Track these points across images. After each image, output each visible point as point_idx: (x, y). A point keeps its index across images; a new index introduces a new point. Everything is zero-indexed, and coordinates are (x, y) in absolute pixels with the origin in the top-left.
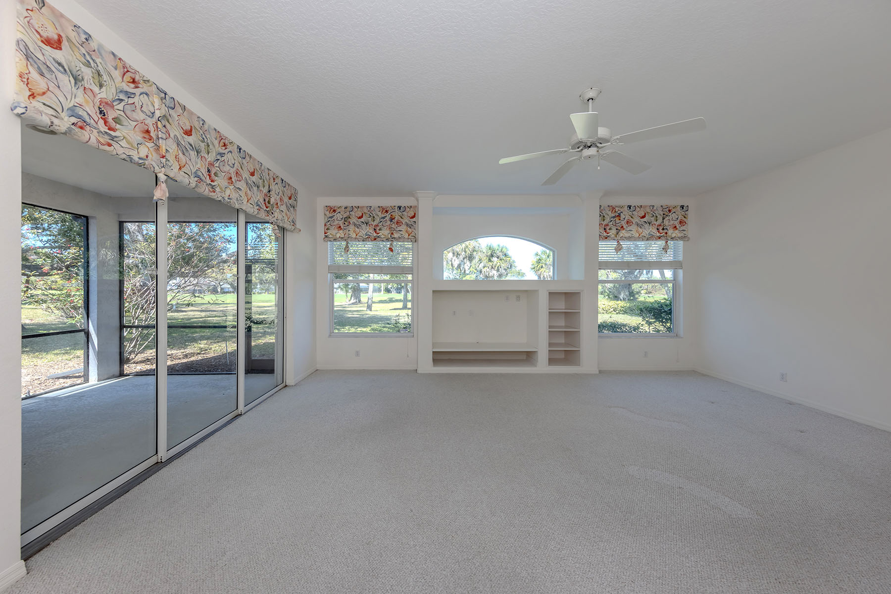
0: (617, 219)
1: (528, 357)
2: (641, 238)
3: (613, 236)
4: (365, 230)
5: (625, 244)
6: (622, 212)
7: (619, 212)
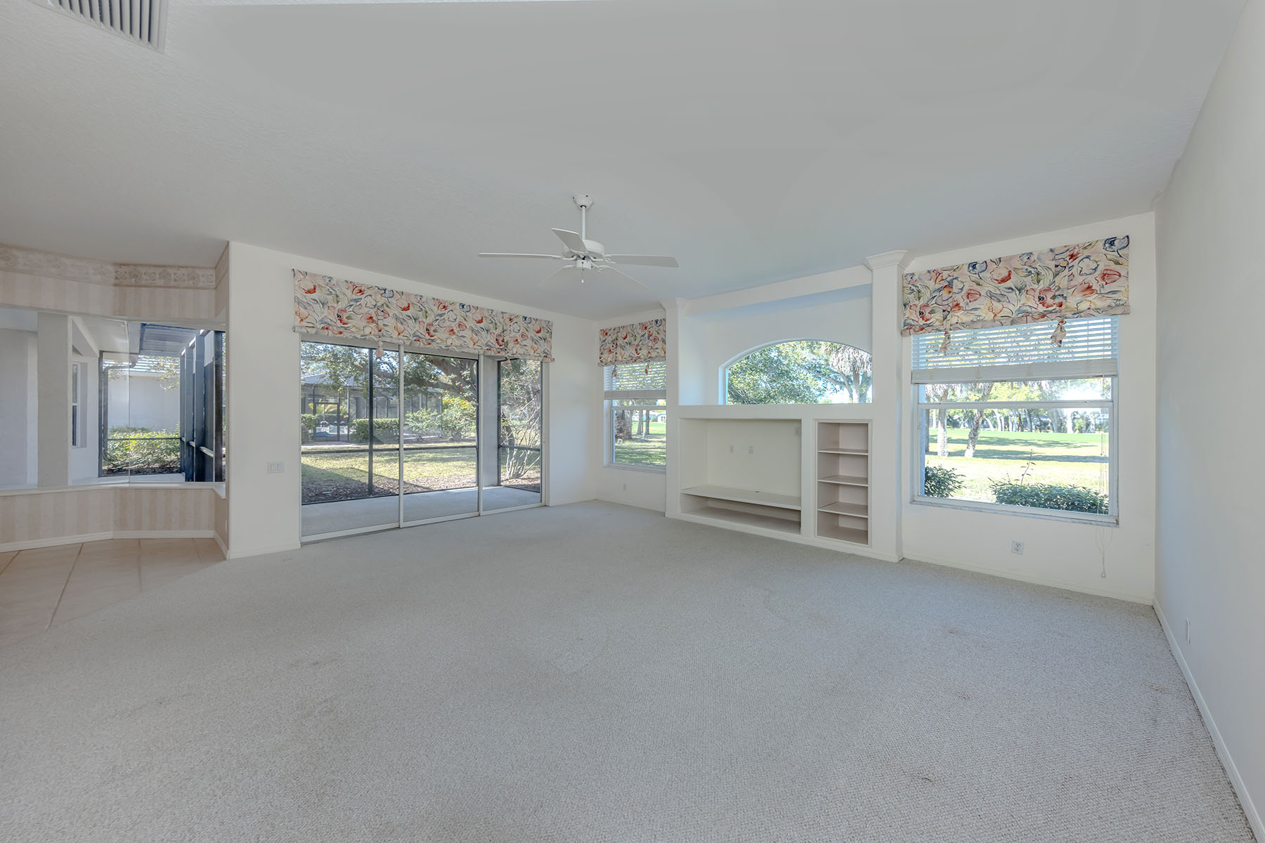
0: (945, 293)
1: (791, 519)
2: (999, 321)
3: (937, 323)
4: (630, 351)
5: (959, 336)
6: (956, 278)
7: (949, 279)
